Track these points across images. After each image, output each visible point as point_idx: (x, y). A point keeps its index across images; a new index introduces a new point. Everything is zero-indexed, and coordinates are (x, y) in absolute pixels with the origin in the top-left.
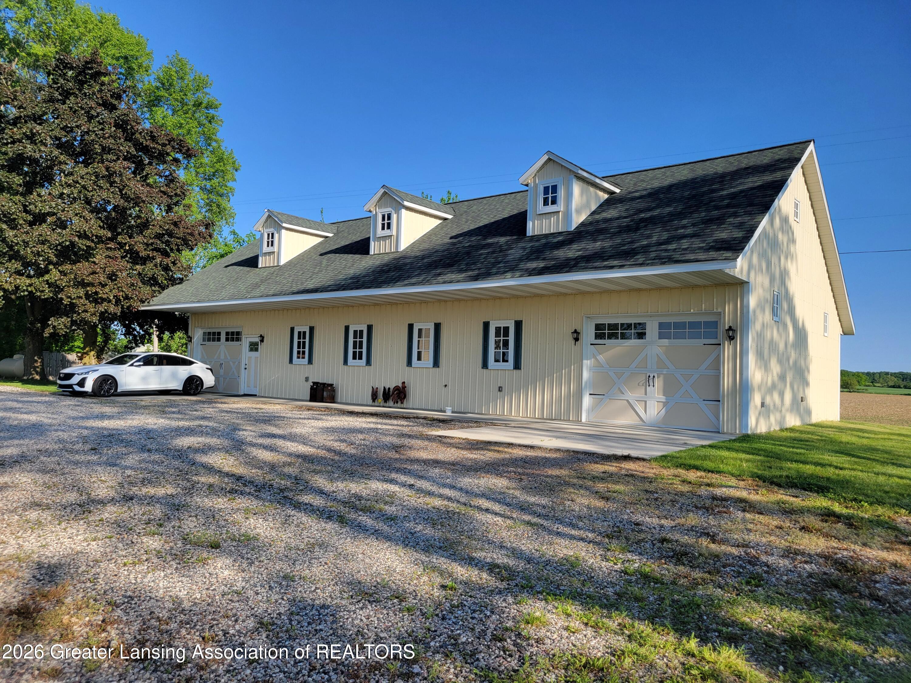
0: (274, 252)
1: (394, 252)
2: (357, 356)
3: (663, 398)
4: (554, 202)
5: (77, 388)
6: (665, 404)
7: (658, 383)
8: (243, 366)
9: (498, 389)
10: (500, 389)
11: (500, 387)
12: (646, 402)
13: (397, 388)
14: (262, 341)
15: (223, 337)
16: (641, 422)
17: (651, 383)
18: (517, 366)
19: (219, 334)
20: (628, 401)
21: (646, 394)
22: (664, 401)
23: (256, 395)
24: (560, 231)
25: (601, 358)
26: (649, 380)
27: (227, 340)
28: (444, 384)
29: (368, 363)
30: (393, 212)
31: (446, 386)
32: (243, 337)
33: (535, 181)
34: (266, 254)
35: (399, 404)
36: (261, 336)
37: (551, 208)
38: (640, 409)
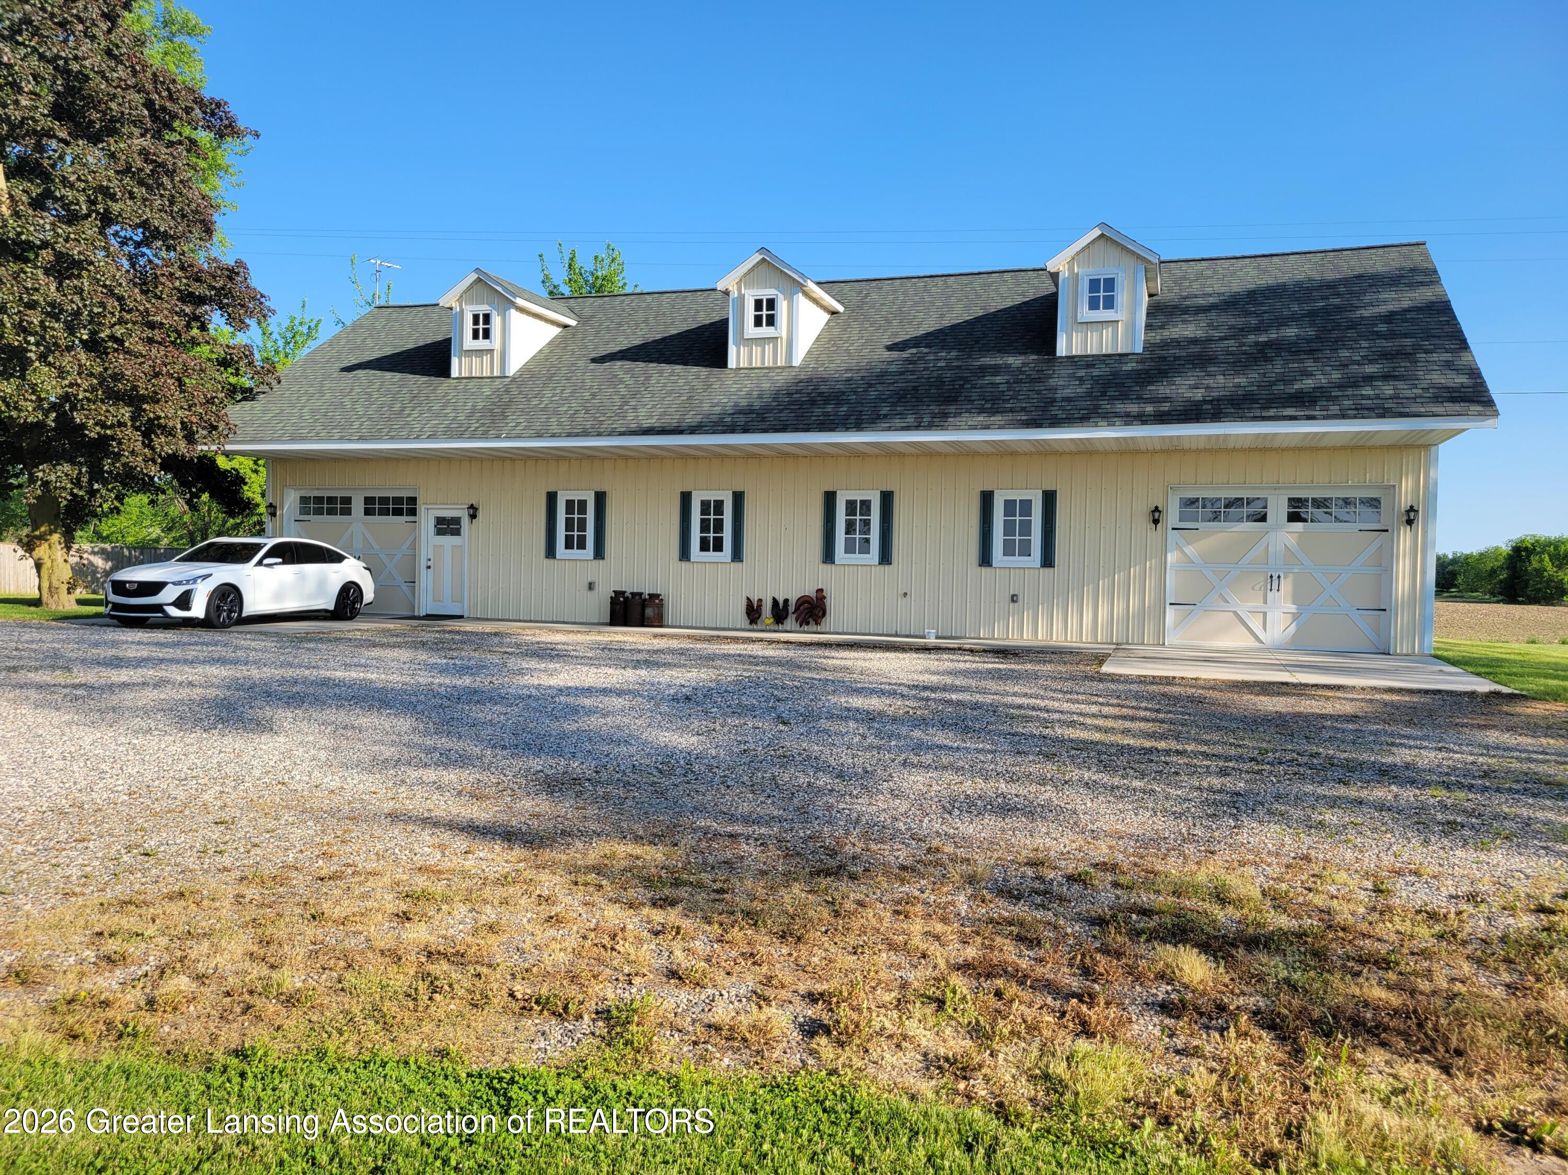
0: (491, 351)
1: (783, 368)
2: (712, 545)
3: (1293, 608)
4: (1110, 303)
5: (174, 612)
6: (1296, 617)
7: (1286, 585)
8: (423, 564)
9: (1008, 599)
10: (1014, 599)
11: (1013, 596)
12: (1265, 614)
13: (803, 601)
14: (473, 517)
15: (358, 506)
16: (1257, 644)
17: (1275, 586)
18: (1048, 561)
19: (347, 500)
20: (1235, 613)
21: (1265, 602)
22: (1294, 611)
23: (462, 617)
24: (1119, 351)
25: (1190, 550)
26: (1273, 581)
27: (368, 512)
28: (901, 592)
29: (737, 555)
30: (781, 296)
31: (905, 594)
32: (421, 508)
33: (1071, 269)
34: (470, 353)
35: (813, 627)
36: (472, 507)
37: (1102, 314)
38: (1255, 624)
